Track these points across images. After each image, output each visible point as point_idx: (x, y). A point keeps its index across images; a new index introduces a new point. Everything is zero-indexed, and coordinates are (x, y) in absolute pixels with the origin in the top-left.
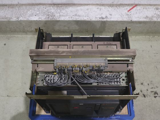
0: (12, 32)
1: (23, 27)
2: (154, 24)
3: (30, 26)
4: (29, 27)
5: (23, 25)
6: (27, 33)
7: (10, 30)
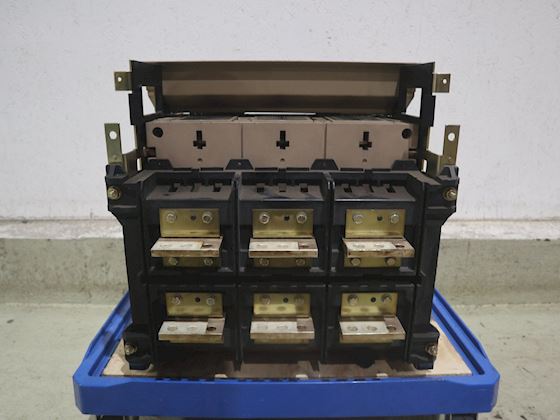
0: (47, 287)
1: (86, 266)
2: (469, 253)
3: (106, 264)
4: (102, 266)
5: (86, 257)
6: (91, 296)
7: (43, 281)
